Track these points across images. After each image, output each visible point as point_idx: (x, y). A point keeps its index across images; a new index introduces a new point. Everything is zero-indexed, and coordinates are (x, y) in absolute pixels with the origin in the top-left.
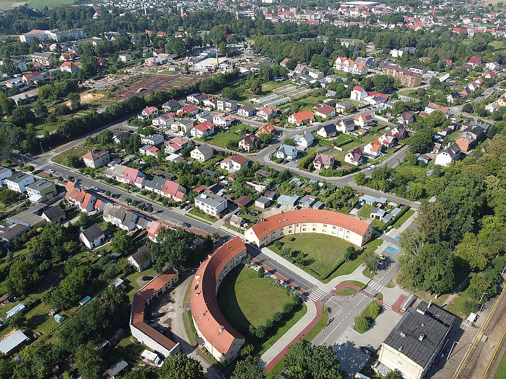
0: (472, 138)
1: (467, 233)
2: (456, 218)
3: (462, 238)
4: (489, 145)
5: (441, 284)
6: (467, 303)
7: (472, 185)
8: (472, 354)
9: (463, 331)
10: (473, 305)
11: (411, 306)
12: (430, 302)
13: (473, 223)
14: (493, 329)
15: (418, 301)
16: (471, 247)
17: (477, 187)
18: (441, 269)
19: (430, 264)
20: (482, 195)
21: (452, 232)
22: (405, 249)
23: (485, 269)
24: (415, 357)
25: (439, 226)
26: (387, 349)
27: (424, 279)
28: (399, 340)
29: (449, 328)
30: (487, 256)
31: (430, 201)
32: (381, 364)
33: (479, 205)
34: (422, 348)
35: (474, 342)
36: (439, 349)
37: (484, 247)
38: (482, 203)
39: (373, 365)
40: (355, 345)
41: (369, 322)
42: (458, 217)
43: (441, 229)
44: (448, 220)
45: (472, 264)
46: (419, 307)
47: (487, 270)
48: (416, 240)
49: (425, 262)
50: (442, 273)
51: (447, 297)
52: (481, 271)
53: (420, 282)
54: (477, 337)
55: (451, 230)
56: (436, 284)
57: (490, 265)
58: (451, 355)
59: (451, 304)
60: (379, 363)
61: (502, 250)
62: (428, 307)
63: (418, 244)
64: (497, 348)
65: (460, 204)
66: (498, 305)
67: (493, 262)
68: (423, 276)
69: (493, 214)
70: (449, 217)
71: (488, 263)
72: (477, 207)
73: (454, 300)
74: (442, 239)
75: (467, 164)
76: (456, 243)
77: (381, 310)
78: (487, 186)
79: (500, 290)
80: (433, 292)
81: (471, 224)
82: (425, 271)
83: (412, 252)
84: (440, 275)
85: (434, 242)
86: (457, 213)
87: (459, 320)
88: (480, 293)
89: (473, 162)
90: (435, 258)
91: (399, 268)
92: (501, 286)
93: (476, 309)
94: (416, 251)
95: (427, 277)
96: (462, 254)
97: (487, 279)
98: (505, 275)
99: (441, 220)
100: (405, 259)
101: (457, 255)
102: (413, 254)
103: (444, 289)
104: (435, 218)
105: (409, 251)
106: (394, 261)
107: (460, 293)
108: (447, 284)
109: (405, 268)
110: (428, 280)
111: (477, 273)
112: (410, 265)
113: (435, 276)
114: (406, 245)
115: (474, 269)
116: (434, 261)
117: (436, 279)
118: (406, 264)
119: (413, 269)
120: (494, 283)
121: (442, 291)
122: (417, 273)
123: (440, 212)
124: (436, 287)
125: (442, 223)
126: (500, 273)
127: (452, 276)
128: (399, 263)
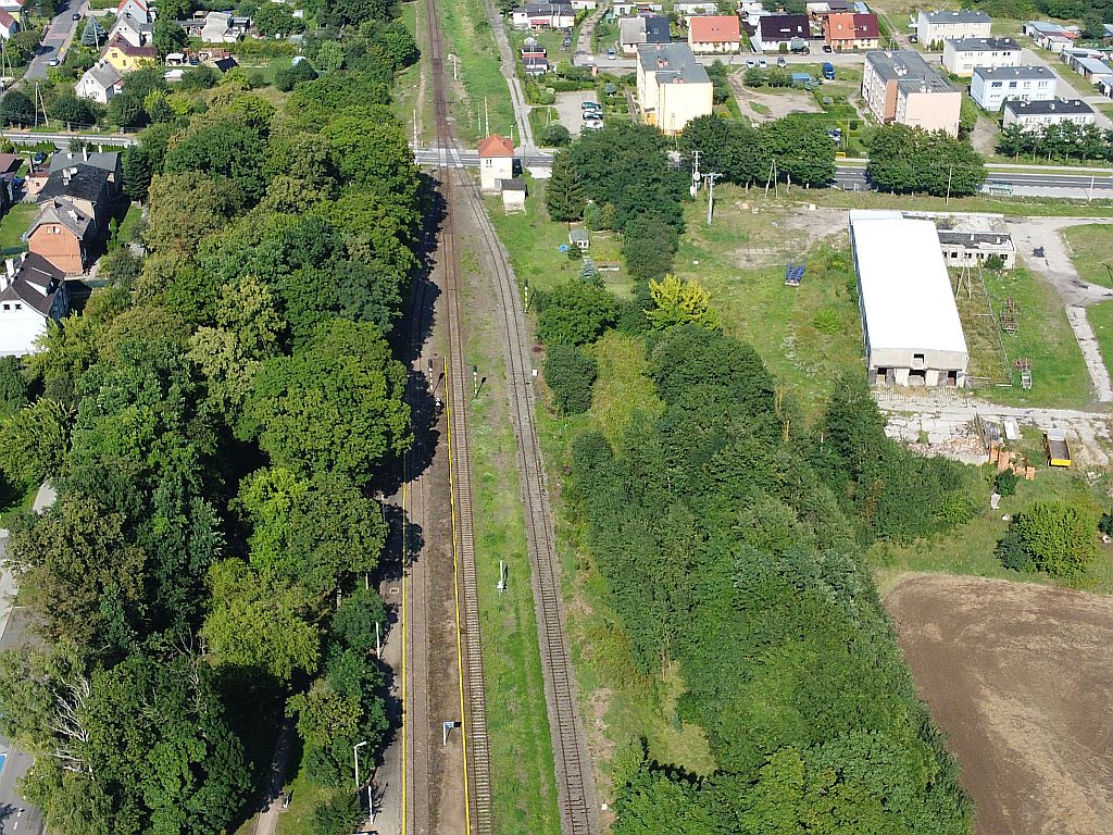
0: (80, 218)
1: (215, 568)
2: (159, 530)
3: (207, 593)
4: (145, 225)
5: (211, 795)
7: (155, 386)
10: (343, 807)
13: (217, 521)
16: (249, 610)
17: (175, 388)
18: (190, 742)
19: (147, 745)
20: (203, 409)
21: (166, 585)
22: (27, 737)
23: (322, 663)
25: (111, 588)
27: (150, 811)
30: (309, 617)
31: (38, 507)
33: (206, 449)
37: (288, 587)
38: (213, 438)
42: (160, 524)
43: (123, 595)
44: (131, 549)
45: (280, 669)
47: (329, 664)
48: (53, 682)
49: (122, 746)
50: (198, 753)
51: (253, 832)
52: (315, 676)
55: (158, 583)
56: (195, 804)
57: (330, 641)
61: (344, 573)
63: (65, 693)
65: (146, 473)
66: (410, 762)
67: (337, 625)
68: (140, 803)
69: (263, 460)
70: (131, 537)
71: (323, 638)
72: (203, 459)
73: (277, 830)
74: (142, 629)
75: (104, 316)
76: (197, 621)
78: (205, 371)
79: (394, 710)
81: (215, 529)
82: (138, 778)
83: (58, 735)
84: (194, 767)
85: (117, 655)
86: (150, 509)
88: (344, 752)
89: (119, 303)
90: (148, 712)
91: (38, 825)
92: (392, 694)
93: (357, 815)
94: (71, 725)
95: (153, 799)
96: (232, 647)
97: (343, 695)
98: (389, 653)
99: (107, 561)
100: (45, 774)
101: (216, 662)
102: (66, 738)
103: (230, 809)
104: (84, 562)
105: (46, 737)
106: (9, 806)
107: (286, 789)
108: (231, 786)
109: (62, 809)
110: (163, 806)
111: (306, 692)
112: (75, 790)
113: (181, 777)
114: (27, 720)
115: (289, 681)
116: (153, 726)
117: (189, 786)
118: (57, 794)
119: (93, 798)
120: (370, 696)
121: (226, 817)
122: (113, 802)
123: (91, 533)
124: (201, 816)
125: (116, 572)
126: (372, 651)
127: (235, 747)
128: (30, 806)
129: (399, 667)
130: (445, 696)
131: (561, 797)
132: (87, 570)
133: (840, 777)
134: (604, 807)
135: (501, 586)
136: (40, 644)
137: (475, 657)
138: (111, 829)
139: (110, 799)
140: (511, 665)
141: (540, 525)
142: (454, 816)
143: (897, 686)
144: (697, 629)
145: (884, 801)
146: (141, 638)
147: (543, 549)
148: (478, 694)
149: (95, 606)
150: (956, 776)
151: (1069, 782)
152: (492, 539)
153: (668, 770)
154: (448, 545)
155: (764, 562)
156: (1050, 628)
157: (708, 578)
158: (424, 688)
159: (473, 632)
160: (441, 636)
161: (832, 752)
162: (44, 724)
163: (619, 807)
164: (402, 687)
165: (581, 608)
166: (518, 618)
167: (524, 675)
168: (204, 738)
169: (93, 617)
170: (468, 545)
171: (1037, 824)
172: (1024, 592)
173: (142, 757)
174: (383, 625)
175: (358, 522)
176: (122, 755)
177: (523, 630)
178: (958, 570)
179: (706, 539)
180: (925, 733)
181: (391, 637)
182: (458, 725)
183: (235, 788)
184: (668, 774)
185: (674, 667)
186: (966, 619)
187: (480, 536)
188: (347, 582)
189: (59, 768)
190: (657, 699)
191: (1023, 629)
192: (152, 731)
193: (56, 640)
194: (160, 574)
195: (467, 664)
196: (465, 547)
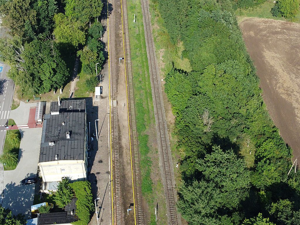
1: (56, 16)
2: (39, 5)
3: (54, 23)
5: (58, 77)
6: (88, 81)
8: (113, 122)
9: (97, 108)
10: (93, 80)
11: (44, 113)
12: (58, 99)
13: (56, 3)
14: (117, 91)
15: (48, 105)
16: (66, 28)
18: (52, 63)
19: (40, 63)
21: (42, 20)
22: (8, 61)
23: (86, 42)
24: (72, 156)
25: (27, 21)
26: (45, 166)
27: (42, 81)
28: (51, 151)
29: (86, 112)
30: (82, 29)
32: (47, 184)
34: (73, 144)
35: (109, 111)
36: (86, 135)
37: (76, 21)
39: (41, 188)
40: (15, 184)
41: (15, 154)
42: (40, 3)
43: (31, 23)
44: (32, 10)
45: (75, 43)
46: (52, 110)
47: (88, 42)
48: (14, 47)
49: (34, 64)
50: (54, 66)
51: (70, 86)
52: (85, 45)
53: (40, 87)
54: (109, 105)
55: (40, 20)
56: (54, 79)
57: (88, 36)
58: (99, 134)
59: (76, 91)
60: (46, 183)
61: (91, 17)
62: (59, 104)
63: (17, 50)
64: (127, 105)
66: (111, 68)
67: (90, 32)
68: (40, 79)
70: (32, 7)
71: (86, 35)
73: (76, 85)
74: (37, 33)
76: (51, 30)
77: (20, 135)
79: (106, 55)
80: (56, 89)
81: (55, 5)
82: (38, 72)
83: (16, 61)
84: (53, 69)
85: (30, 40)
87: (89, 100)
88: (93, 66)
90: (40, 55)
91: (13, 84)
92: (105, 50)
93: (97, 82)
94: (20, 58)
95: (43, 78)
96: (62, 38)
97: (92, 50)
98: (104, 39)
99: (26, 14)
100: (14, 71)
101: (57, 42)
102: (19, 62)
103: (63, 80)
104: (19, 14)
105: (13, 61)
106: (5, 79)
107: (78, 75)
108: (63, 74)
109: (19, 80)
110: (46, 80)
111: (82, 50)
112: (22, 75)
113: (50, 72)
114: (8, 57)
115: (78, 47)
116: (42, 59)
117: (52, 74)
118: (18, 77)
119: (27, 77)
120: (99, 51)
121: (63, 82)
122: (33, 78)
123: (21, 6)
124: (56, 82)
125: (29, 17)
126: (99, 39)
127: (64, 64)
128: (11, 80)
129: (107, 43)
130: (120, 51)
131: (151, 77)
132: (20, 16)
133: (225, 72)
134: (162, 80)
135: (134, 21)
136: (9, 36)
137: (128, 40)
138: (33, 85)
139: (31, 78)
140: (137, 42)
141: (145, 4)
142: (123, 82)
143: (241, 48)
144: (188, 33)
145: (236, 78)
146: (37, 35)
147: (146, 11)
148: (128, 50)
149: (23, 26)
150: (256, 72)
151: (285, 73)
152: (132, 8)
153: (179, 70)
154: (120, 10)
155: (207, 14)
156: (284, 33)
157: (191, 19)
158: (114, 49)
159: (127, 34)
160: (118, 35)
161: (223, 66)
162: (12, 58)
163: (166, 80)
164: (108, 49)
165: (156, 27)
166: (139, 30)
167: (141, 45)
168: (55, 62)
169: (23, 29)
170: (125, 9)
171: (276, 84)
172: (278, 22)
173: (39, 67)
174: (102, 32)
175: (95, 3)
176: (34, 66)
177: (140, 33)
178: (260, 16)
179: (191, 8)
180: (248, 60)
181: (105, 35)
182: (123, 58)
183: (64, 75)
184: (179, 71)
185: (182, 43)
186: (261, 30)
187: (129, 7)
188: (92, 20)
189: (17, 70)
190: (177, 52)
191: (277, 33)
192: (42, 60)
193: (14, 35)
194: (41, 18)
195: (126, 42)
196: (124, 10)
